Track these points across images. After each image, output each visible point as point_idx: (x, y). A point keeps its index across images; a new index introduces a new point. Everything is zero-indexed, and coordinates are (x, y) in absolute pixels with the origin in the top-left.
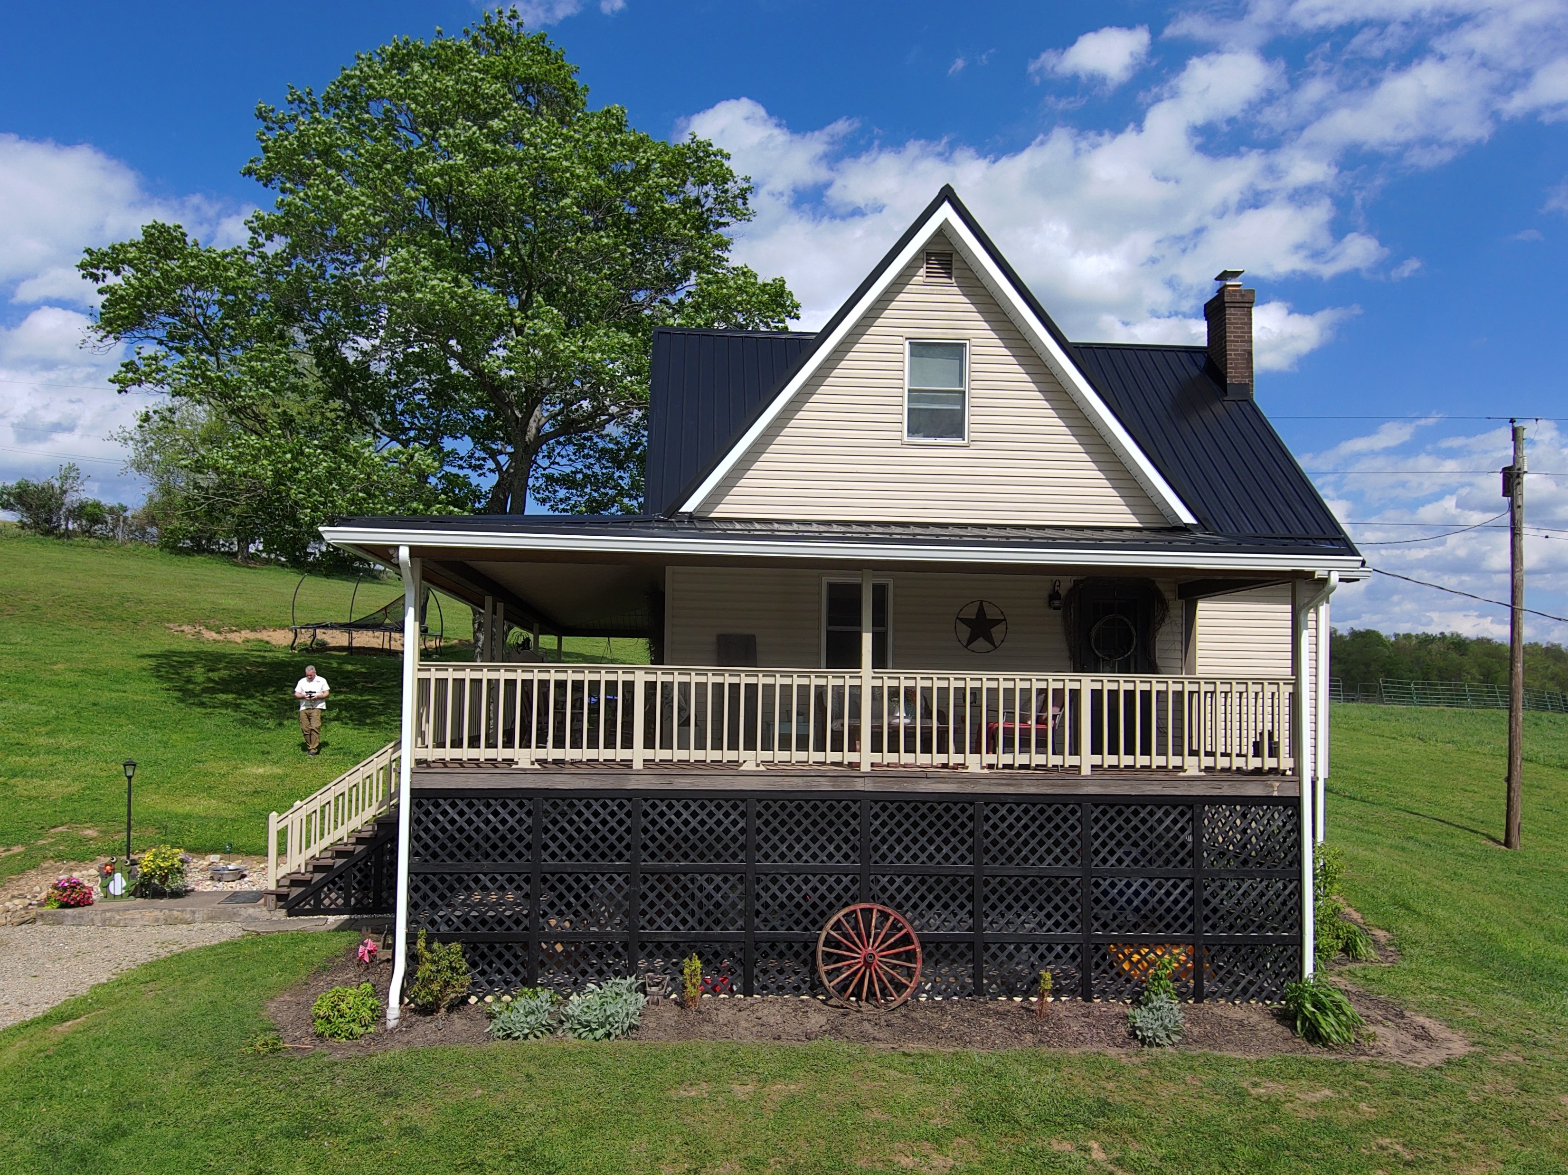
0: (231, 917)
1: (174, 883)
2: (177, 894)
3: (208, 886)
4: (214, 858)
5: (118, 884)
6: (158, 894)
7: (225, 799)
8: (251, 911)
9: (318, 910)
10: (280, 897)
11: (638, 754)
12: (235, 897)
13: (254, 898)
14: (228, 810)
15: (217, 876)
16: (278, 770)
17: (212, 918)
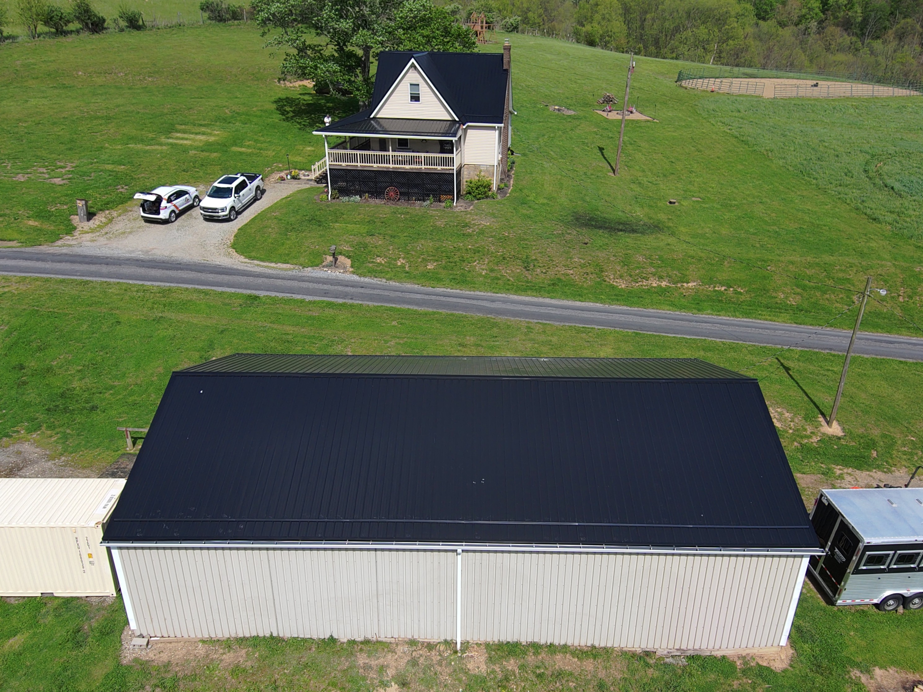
0: (308, 184)
1: (298, 177)
2: (299, 179)
3: (303, 178)
4: (303, 171)
5: (289, 177)
6: (296, 179)
7: (303, 157)
8: (311, 183)
9: (322, 183)
10: (315, 181)
11: (359, 164)
12: (308, 180)
13: (311, 180)
14: (304, 160)
15: (304, 175)
16: (313, 149)
17: (305, 184)
